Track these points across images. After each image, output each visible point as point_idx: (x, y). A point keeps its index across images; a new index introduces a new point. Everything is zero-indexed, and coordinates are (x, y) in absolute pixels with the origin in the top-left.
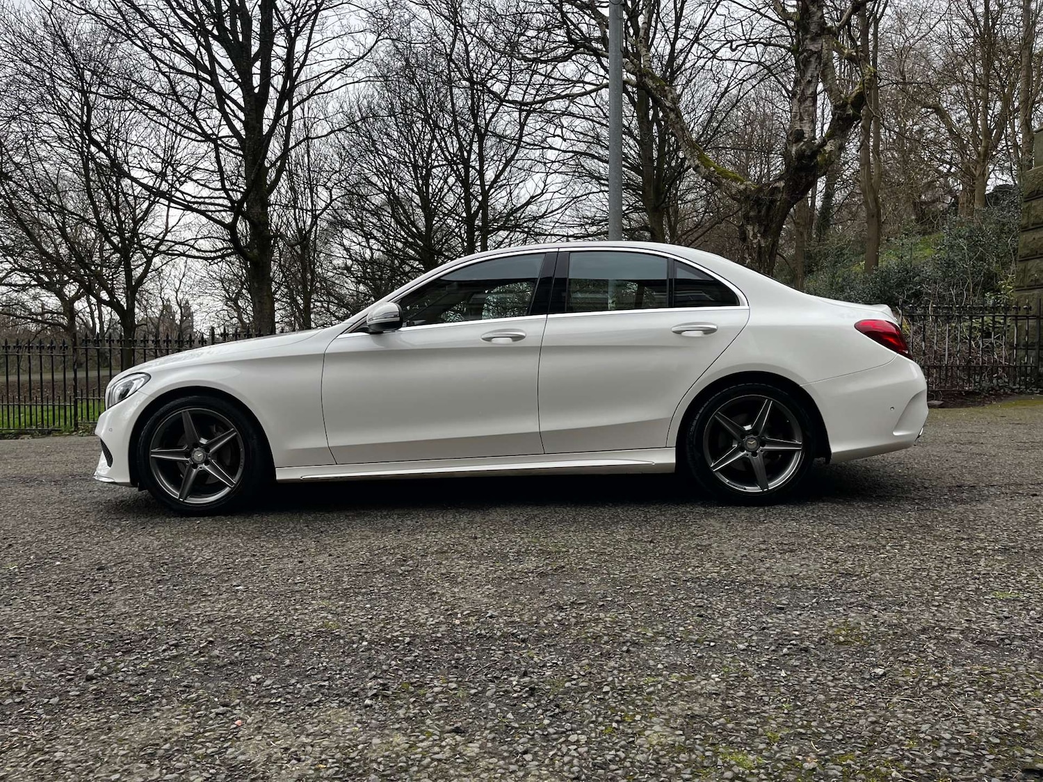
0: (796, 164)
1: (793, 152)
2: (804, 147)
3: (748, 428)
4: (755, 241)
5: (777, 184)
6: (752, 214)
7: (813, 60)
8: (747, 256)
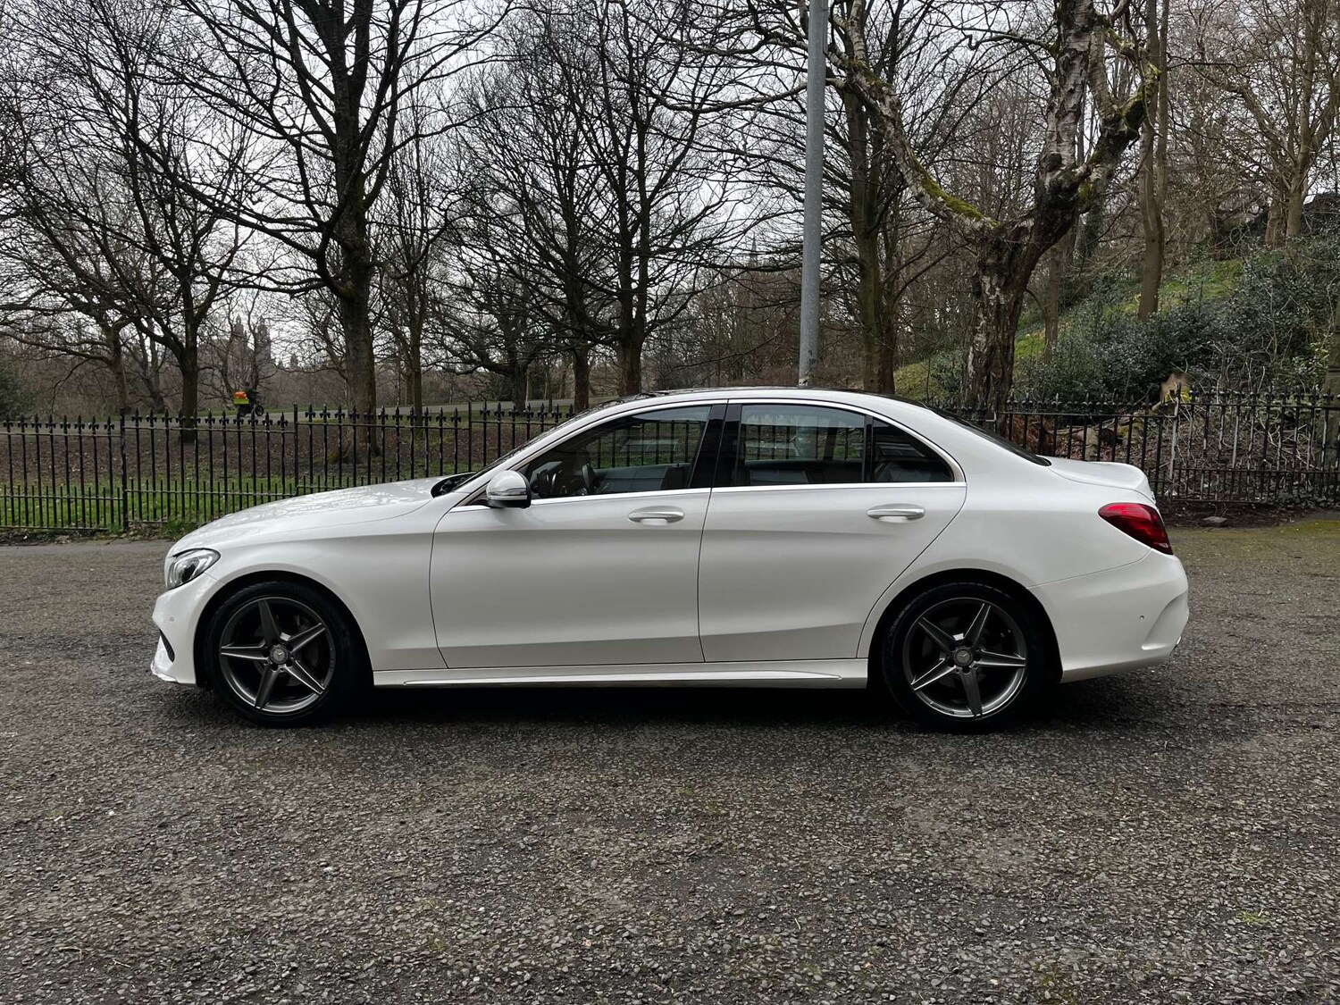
0: (1050, 198)
1: (1047, 184)
2: (1061, 178)
3: (959, 637)
4: (993, 297)
5: (1025, 223)
6: (990, 261)
7: (1077, 62)
8: (981, 316)
